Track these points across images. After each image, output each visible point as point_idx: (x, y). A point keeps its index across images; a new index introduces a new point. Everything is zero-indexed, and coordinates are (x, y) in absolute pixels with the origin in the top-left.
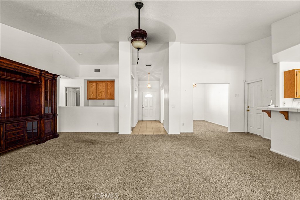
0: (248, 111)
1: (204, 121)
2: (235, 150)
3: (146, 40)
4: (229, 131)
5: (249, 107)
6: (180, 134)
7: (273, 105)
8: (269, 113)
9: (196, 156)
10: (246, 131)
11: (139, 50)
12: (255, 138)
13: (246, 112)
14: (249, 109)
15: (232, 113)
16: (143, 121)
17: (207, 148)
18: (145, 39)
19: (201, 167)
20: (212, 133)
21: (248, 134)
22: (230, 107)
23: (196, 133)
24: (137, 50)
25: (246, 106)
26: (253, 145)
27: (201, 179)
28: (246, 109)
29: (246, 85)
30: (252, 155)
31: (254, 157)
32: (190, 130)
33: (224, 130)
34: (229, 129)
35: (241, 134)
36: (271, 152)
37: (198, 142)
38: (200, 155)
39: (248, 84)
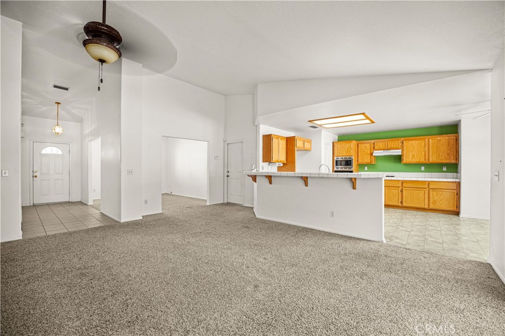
0: (228, 176)
1: (167, 194)
2: (227, 225)
3: (119, 48)
4: (208, 204)
5: (228, 172)
6: (142, 218)
7: (255, 170)
8: (254, 178)
9: (189, 243)
10: (226, 202)
11: (102, 64)
12: (237, 207)
13: (226, 178)
14: (229, 174)
15: (211, 180)
16: (34, 206)
17: (195, 229)
18: (117, 47)
19: (204, 255)
20: (189, 209)
21: (228, 204)
22: (209, 172)
23: (166, 212)
24: (98, 63)
25: (226, 171)
26: (240, 215)
27: (214, 268)
28: (226, 174)
29: (226, 145)
30: (245, 226)
31: (247, 227)
32: (157, 209)
33: (202, 204)
34: (208, 201)
35: (223, 205)
36: (258, 219)
37: (178, 224)
38: (192, 240)
39: (228, 144)
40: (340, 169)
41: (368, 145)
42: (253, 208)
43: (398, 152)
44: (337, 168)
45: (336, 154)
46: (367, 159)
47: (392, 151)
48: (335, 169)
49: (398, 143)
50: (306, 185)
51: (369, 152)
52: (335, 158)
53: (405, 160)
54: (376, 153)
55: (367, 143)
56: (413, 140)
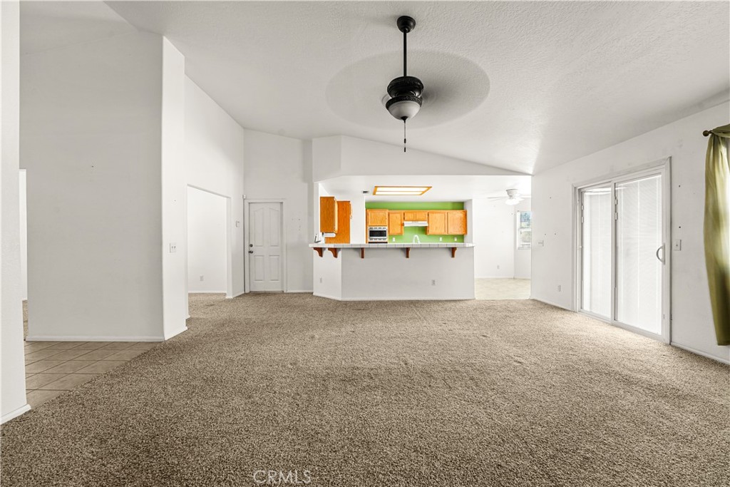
0: (251, 252)
5: (251, 245)
10: (247, 291)
13: (247, 255)
25: (247, 245)
28: (247, 249)
29: (247, 206)
39: (249, 203)
40: (374, 241)
41: (398, 216)
42: (312, 293)
43: (424, 224)
44: (371, 239)
45: (369, 224)
46: (398, 230)
47: (420, 222)
48: (369, 240)
49: (424, 215)
50: (407, 257)
51: (400, 223)
52: (369, 228)
53: (431, 231)
54: (407, 224)
55: (398, 213)
56: (436, 213)
